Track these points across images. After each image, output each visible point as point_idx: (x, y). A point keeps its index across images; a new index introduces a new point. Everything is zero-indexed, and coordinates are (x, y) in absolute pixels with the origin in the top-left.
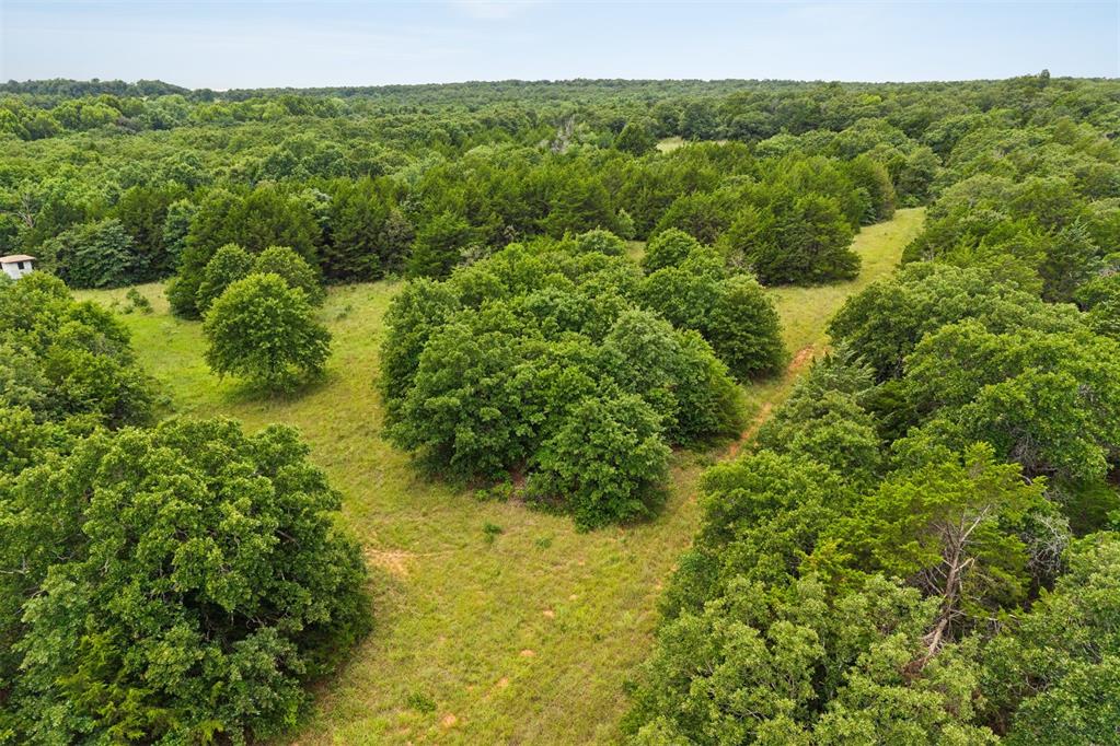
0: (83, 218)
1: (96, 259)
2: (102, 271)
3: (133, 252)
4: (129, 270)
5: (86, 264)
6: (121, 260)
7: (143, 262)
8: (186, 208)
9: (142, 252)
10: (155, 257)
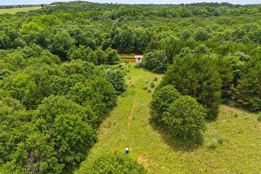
6: (160, 65)
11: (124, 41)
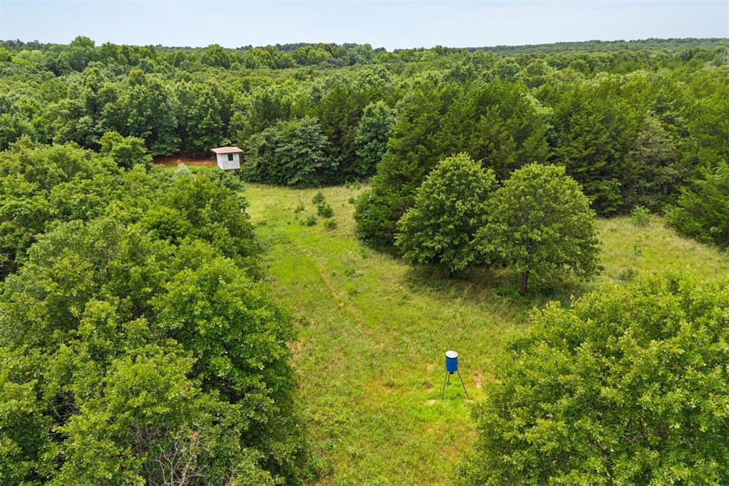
0: (288, 116)
1: (291, 157)
2: (296, 169)
3: (326, 153)
4: (319, 171)
5: (282, 162)
6: (313, 160)
7: (333, 164)
8: (381, 109)
9: (333, 153)
10: (344, 159)
11: (141, 121)
